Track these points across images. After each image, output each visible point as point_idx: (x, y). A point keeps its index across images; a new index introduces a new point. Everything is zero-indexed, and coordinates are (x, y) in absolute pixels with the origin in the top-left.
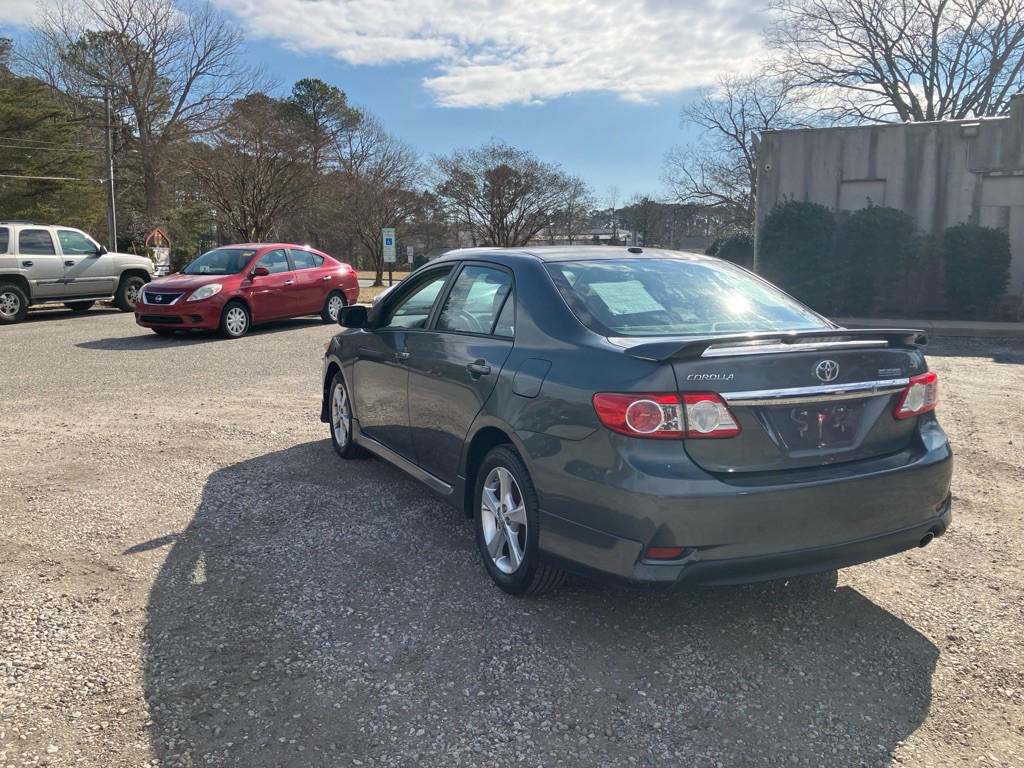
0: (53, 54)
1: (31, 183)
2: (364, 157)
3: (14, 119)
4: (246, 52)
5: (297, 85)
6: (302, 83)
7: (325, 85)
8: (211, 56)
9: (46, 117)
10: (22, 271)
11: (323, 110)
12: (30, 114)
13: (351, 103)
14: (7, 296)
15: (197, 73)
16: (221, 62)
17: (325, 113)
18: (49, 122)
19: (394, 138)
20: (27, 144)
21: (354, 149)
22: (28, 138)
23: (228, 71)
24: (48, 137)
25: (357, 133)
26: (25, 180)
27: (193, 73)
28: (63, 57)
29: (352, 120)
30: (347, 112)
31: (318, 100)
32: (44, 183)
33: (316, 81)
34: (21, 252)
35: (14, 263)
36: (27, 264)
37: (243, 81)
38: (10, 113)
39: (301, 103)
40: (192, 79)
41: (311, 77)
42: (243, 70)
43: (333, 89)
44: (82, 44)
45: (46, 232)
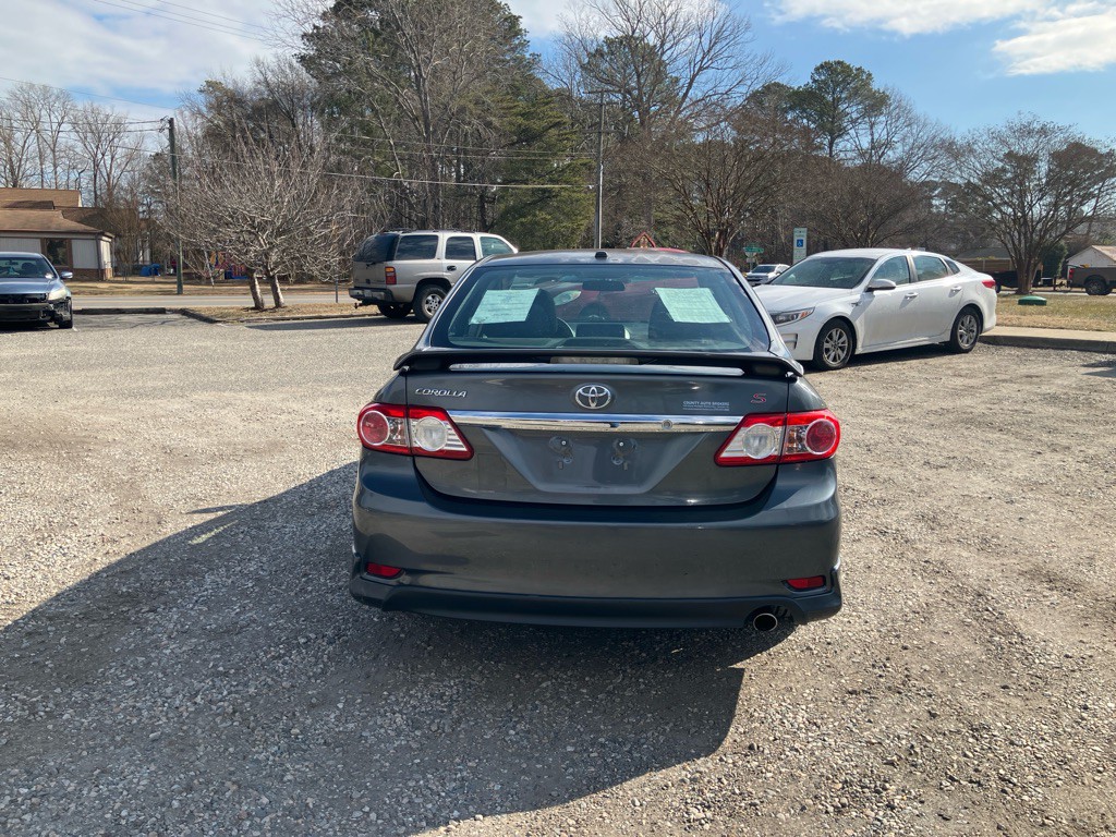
0: (574, 64)
1: (534, 191)
2: (888, 144)
3: (523, 131)
4: (752, 40)
5: (817, 69)
6: (822, 67)
7: (848, 66)
8: (718, 47)
9: (550, 128)
10: (447, 275)
11: (843, 96)
12: (536, 125)
13: (877, 85)
14: (433, 297)
15: (701, 69)
16: (726, 54)
17: (846, 98)
18: (553, 131)
19: (928, 121)
20: (535, 154)
21: (876, 136)
22: (536, 148)
23: (732, 62)
24: (550, 147)
25: (882, 118)
26: (528, 189)
27: (696, 69)
28: (583, 67)
29: (876, 104)
30: (872, 95)
31: (838, 85)
32: (544, 190)
33: (839, 63)
34: (447, 258)
35: (439, 268)
36: (451, 268)
37: (747, 72)
38: (520, 126)
39: (820, 89)
40: (694, 76)
41: (832, 59)
42: (747, 60)
43: (857, 70)
44: (599, 53)
45: (471, 239)
